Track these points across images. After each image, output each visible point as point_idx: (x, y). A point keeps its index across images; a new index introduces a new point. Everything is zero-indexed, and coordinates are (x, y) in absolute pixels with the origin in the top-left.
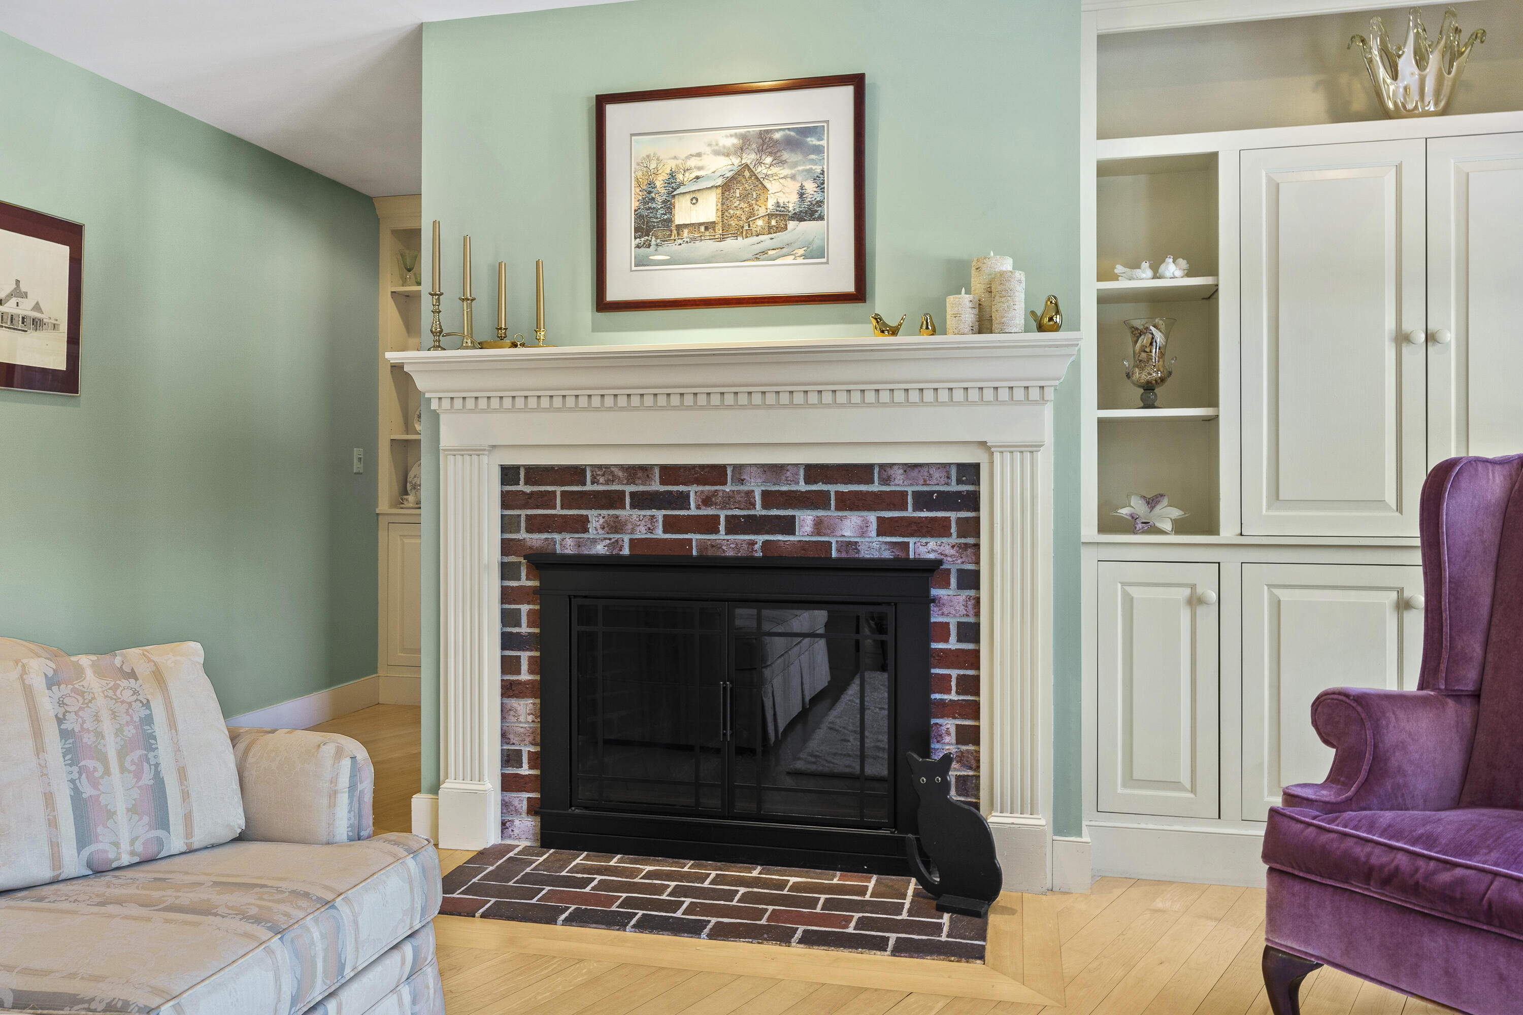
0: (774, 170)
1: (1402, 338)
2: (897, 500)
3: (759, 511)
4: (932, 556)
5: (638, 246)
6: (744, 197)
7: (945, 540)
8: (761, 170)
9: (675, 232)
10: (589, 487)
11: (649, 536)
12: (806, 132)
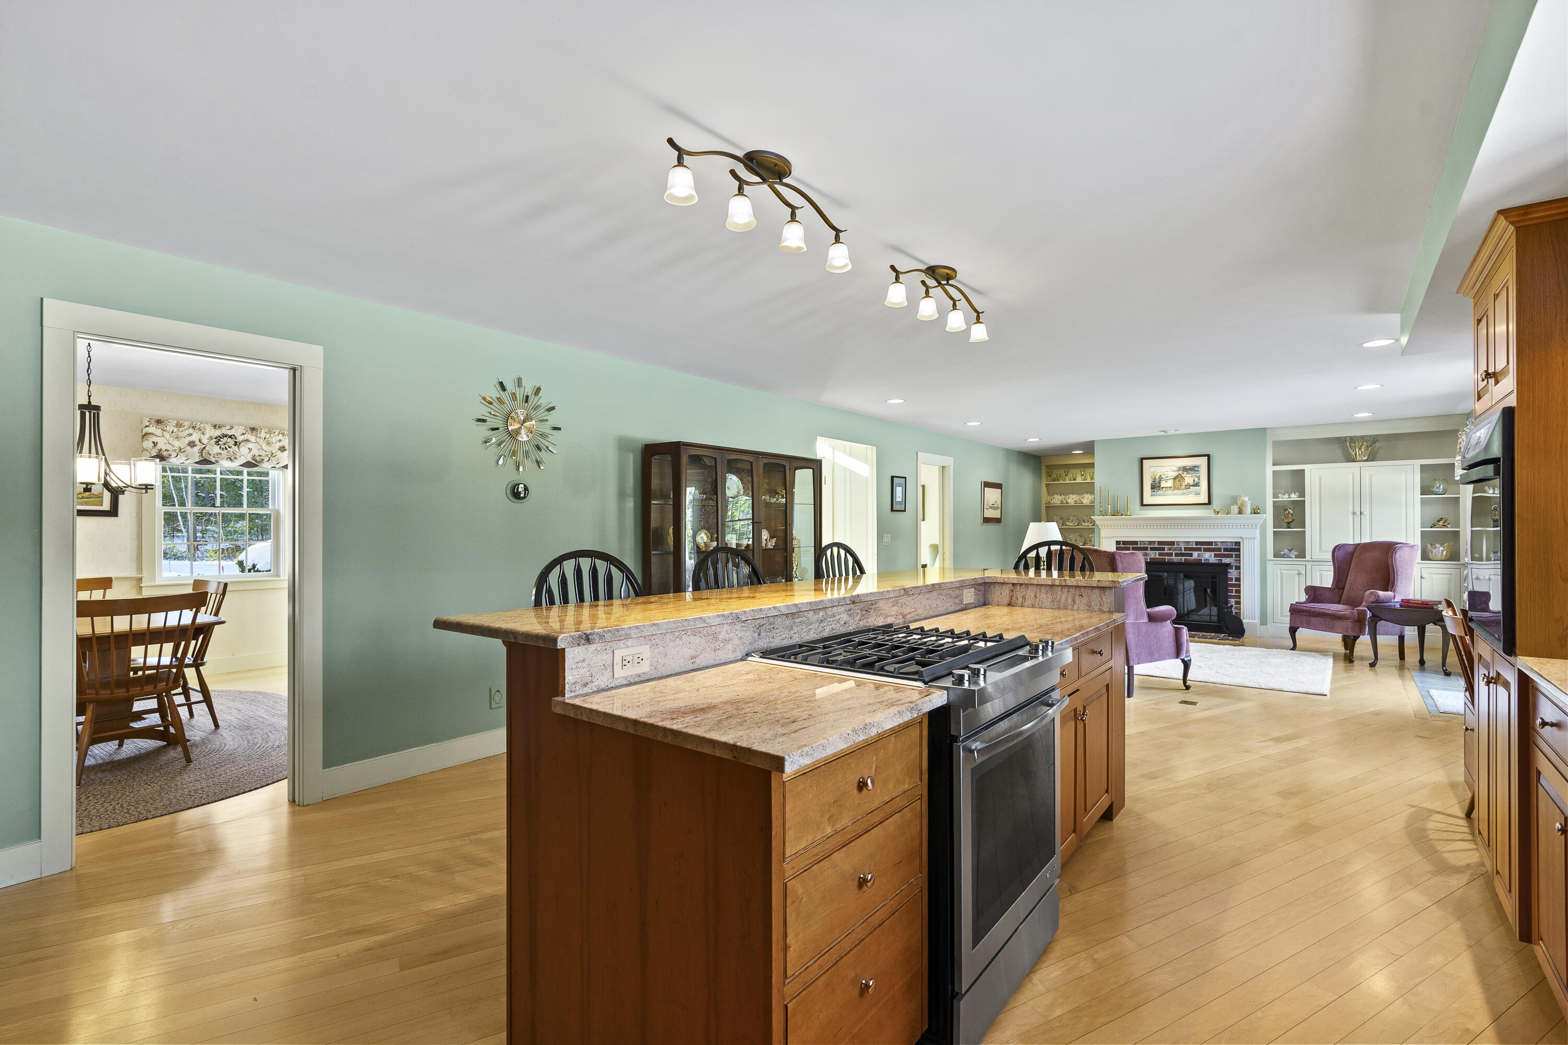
0: (1187, 475)
1: (1354, 513)
2: (1219, 550)
3: (1183, 551)
4: (1228, 563)
5: (1151, 492)
6: (1179, 481)
7: (1231, 559)
8: (1183, 475)
9: (1161, 489)
10: (1139, 546)
12: (1195, 467)
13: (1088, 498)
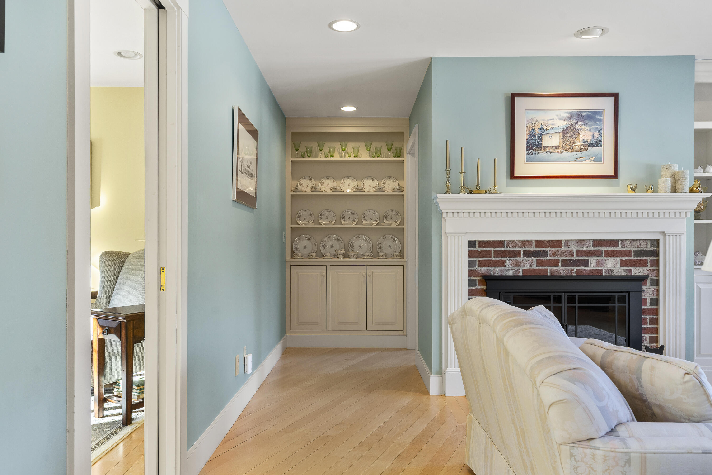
0: (583, 127)
2: (628, 253)
3: (575, 258)
4: (640, 274)
5: (528, 154)
6: (571, 137)
7: (645, 268)
8: (578, 127)
9: (543, 149)
10: (506, 249)
11: (531, 268)
12: (596, 113)
13: (349, 185)
